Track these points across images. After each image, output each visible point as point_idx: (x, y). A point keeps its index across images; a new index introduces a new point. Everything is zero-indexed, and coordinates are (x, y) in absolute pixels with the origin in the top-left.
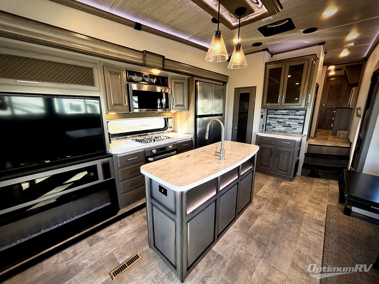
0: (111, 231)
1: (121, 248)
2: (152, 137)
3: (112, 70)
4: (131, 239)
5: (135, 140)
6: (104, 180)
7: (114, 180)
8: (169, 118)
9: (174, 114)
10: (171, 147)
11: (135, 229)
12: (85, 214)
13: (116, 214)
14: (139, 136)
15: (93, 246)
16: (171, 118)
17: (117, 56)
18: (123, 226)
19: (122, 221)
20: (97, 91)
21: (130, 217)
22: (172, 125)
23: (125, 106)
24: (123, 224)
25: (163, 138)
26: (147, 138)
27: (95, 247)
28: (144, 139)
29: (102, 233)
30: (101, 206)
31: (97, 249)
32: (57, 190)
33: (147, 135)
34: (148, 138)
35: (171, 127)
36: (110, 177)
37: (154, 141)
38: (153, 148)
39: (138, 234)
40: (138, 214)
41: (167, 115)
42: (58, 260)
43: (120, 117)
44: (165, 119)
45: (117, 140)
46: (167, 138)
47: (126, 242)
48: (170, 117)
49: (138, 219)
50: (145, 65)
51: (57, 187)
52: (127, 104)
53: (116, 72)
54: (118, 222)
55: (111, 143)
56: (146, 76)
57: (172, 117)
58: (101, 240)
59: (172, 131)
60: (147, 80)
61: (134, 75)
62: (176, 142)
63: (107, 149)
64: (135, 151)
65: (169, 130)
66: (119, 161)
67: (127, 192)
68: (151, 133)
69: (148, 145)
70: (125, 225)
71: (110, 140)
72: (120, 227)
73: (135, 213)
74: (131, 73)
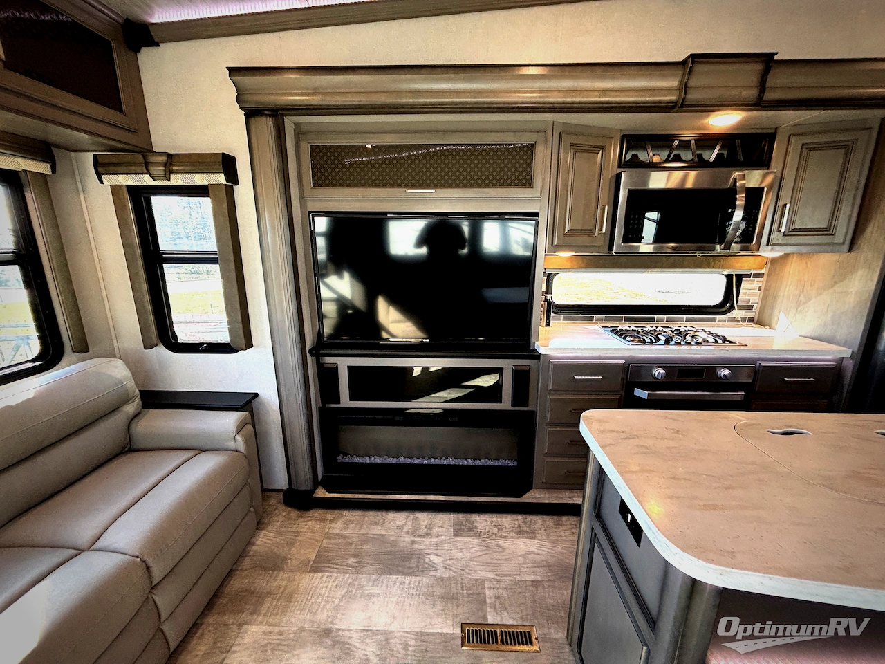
0: (499, 529)
1: (502, 585)
2: (666, 330)
3: (581, 140)
4: (532, 578)
5: (611, 329)
6: (512, 406)
7: (532, 414)
8: (749, 276)
9: (774, 261)
10: (726, 372)
11: (551, 560)
12: (465, 463)
13: (520, 496)
14: (626, 319)
15: (459, 538)
16: (757, 275)
17: (596, 97)
18: (527, 532)
19: (530, 518)
20: (534, 198)
21: (549, 520)
22: (755, 300)
23: (599, 234)
24: (528, 529)
25: (702, 336)
26: (648, 328)
27: (460, 542)
28: (637, 329)
29: (483, 521)
30: (496, 461)
31: (462, 549)
32: (450, 393)
33: (653, 319)
34: (651, 329)
35: (750, 308)
36: (527, 405)
37: (667, 341)
38: (659, 362)
39: (550, 578)
40: (571, 524)
41: (743, 264)
42: (405, 524)
43: (582, 265)
44: (729, 277)
45: (566, 322)
46: (720, 341)
47: (518, 578)
48: (753, 271)
49: (564, 538)
50: (682, 106)
51: (451, 389)
52: (604, 231)
53: (588, 145)
54: (520, 517)
55: (549, 325)
56: (685, 145)
57: (763, 271)
58: (475, 535)
59: (751, 320)
60: (687, 155)
61: (644, 148)
62: (753, 361)
63: (532, 340)
64: (599, 358)
65: (736, 313)
66: (551, 372)
67: (557, 455)
68: (665, 316)
69: (642, 352)
70: (532, 534)
71: (548, 318)
72: (520, 532)
73: (564, 519)
74: (634, 141)
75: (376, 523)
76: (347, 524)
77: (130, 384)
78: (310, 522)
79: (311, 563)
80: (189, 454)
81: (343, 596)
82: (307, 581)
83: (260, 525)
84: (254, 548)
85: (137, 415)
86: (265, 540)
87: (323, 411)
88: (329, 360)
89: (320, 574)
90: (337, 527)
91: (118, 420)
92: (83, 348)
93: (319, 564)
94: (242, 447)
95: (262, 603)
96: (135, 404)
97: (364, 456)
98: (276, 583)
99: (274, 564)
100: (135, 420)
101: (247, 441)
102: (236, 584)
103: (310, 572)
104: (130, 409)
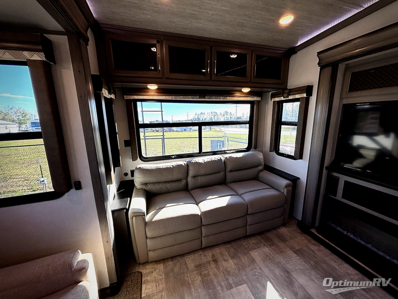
75: (335, 262)
76: (319, 250)
77: (262, 161)
78: (303, 238)
79: (295, 249)
80: (269, 187)
81: (300, 269)
82: (290, 252)
83: (284, 225)
84: (279, 230)
85: (261, 170)
86: (284, 230)
87: (325, 197)
88: (336, 174)
89: (296, 255)
90: (314, 248)
91: (256, 170)
92: (255, 148)
93: (297, 252)
94: (285, 193)
95: (273, 245)
96: (262, 167)
97: (344, 230)
98: (280, 244)
99: (283, 239)
100: (260, 172)
101: (288, 192)
102: (269, 235)
103: (293, 251)
104: (260, 168)
